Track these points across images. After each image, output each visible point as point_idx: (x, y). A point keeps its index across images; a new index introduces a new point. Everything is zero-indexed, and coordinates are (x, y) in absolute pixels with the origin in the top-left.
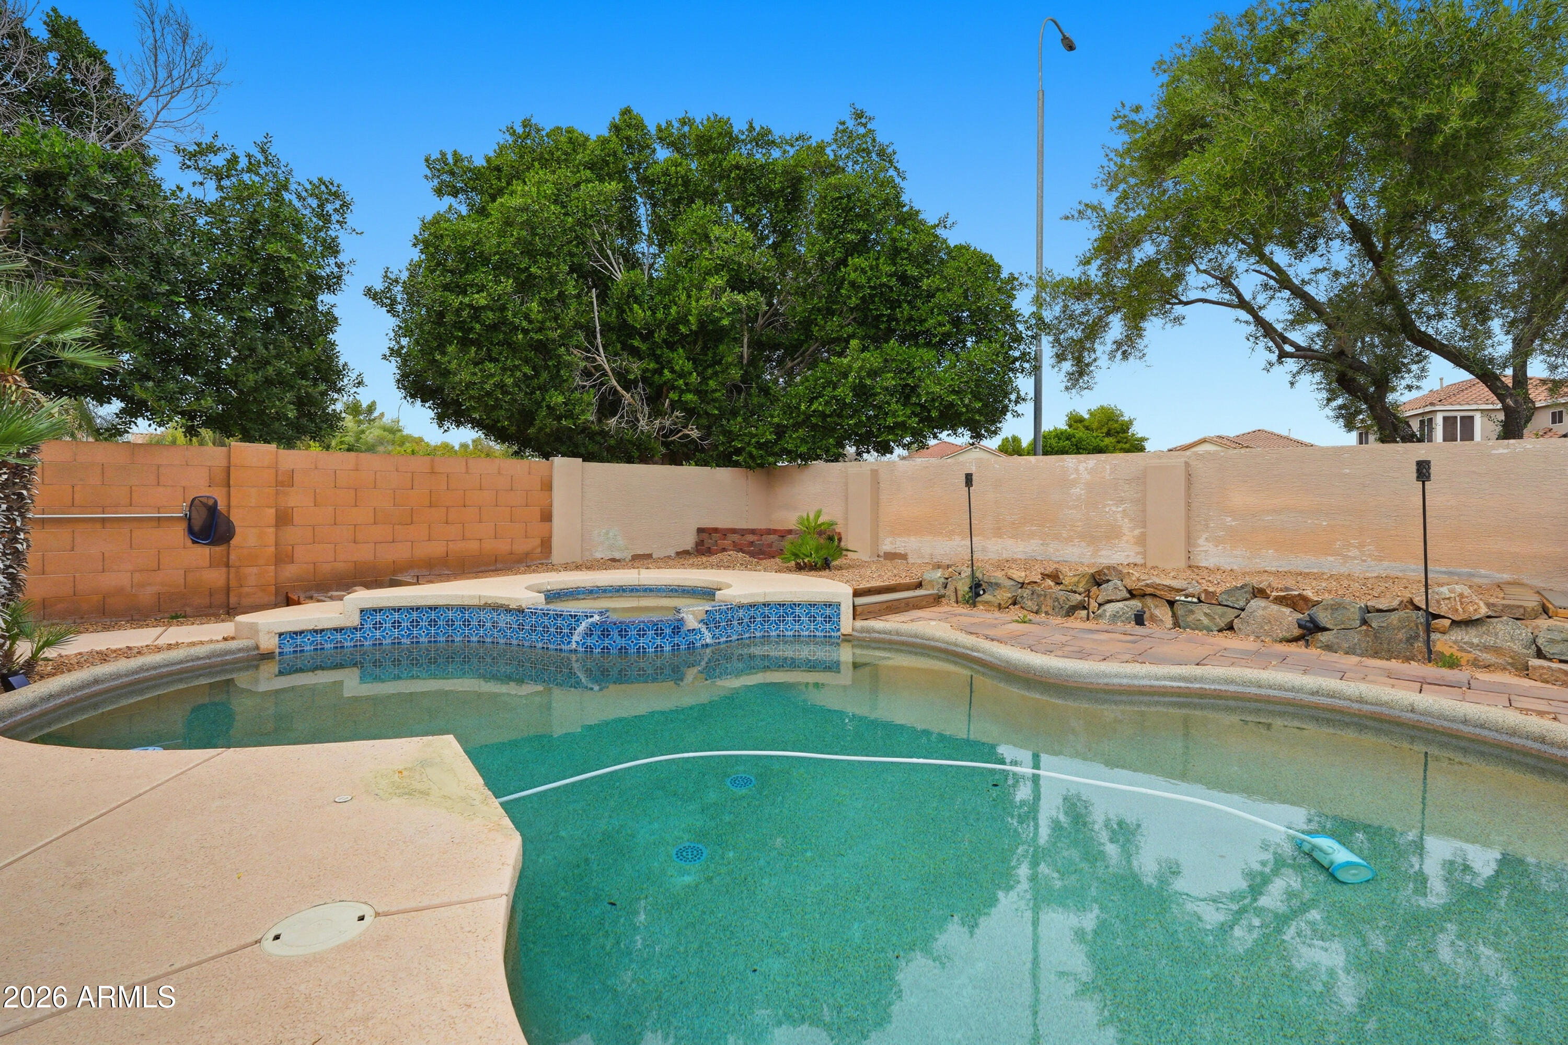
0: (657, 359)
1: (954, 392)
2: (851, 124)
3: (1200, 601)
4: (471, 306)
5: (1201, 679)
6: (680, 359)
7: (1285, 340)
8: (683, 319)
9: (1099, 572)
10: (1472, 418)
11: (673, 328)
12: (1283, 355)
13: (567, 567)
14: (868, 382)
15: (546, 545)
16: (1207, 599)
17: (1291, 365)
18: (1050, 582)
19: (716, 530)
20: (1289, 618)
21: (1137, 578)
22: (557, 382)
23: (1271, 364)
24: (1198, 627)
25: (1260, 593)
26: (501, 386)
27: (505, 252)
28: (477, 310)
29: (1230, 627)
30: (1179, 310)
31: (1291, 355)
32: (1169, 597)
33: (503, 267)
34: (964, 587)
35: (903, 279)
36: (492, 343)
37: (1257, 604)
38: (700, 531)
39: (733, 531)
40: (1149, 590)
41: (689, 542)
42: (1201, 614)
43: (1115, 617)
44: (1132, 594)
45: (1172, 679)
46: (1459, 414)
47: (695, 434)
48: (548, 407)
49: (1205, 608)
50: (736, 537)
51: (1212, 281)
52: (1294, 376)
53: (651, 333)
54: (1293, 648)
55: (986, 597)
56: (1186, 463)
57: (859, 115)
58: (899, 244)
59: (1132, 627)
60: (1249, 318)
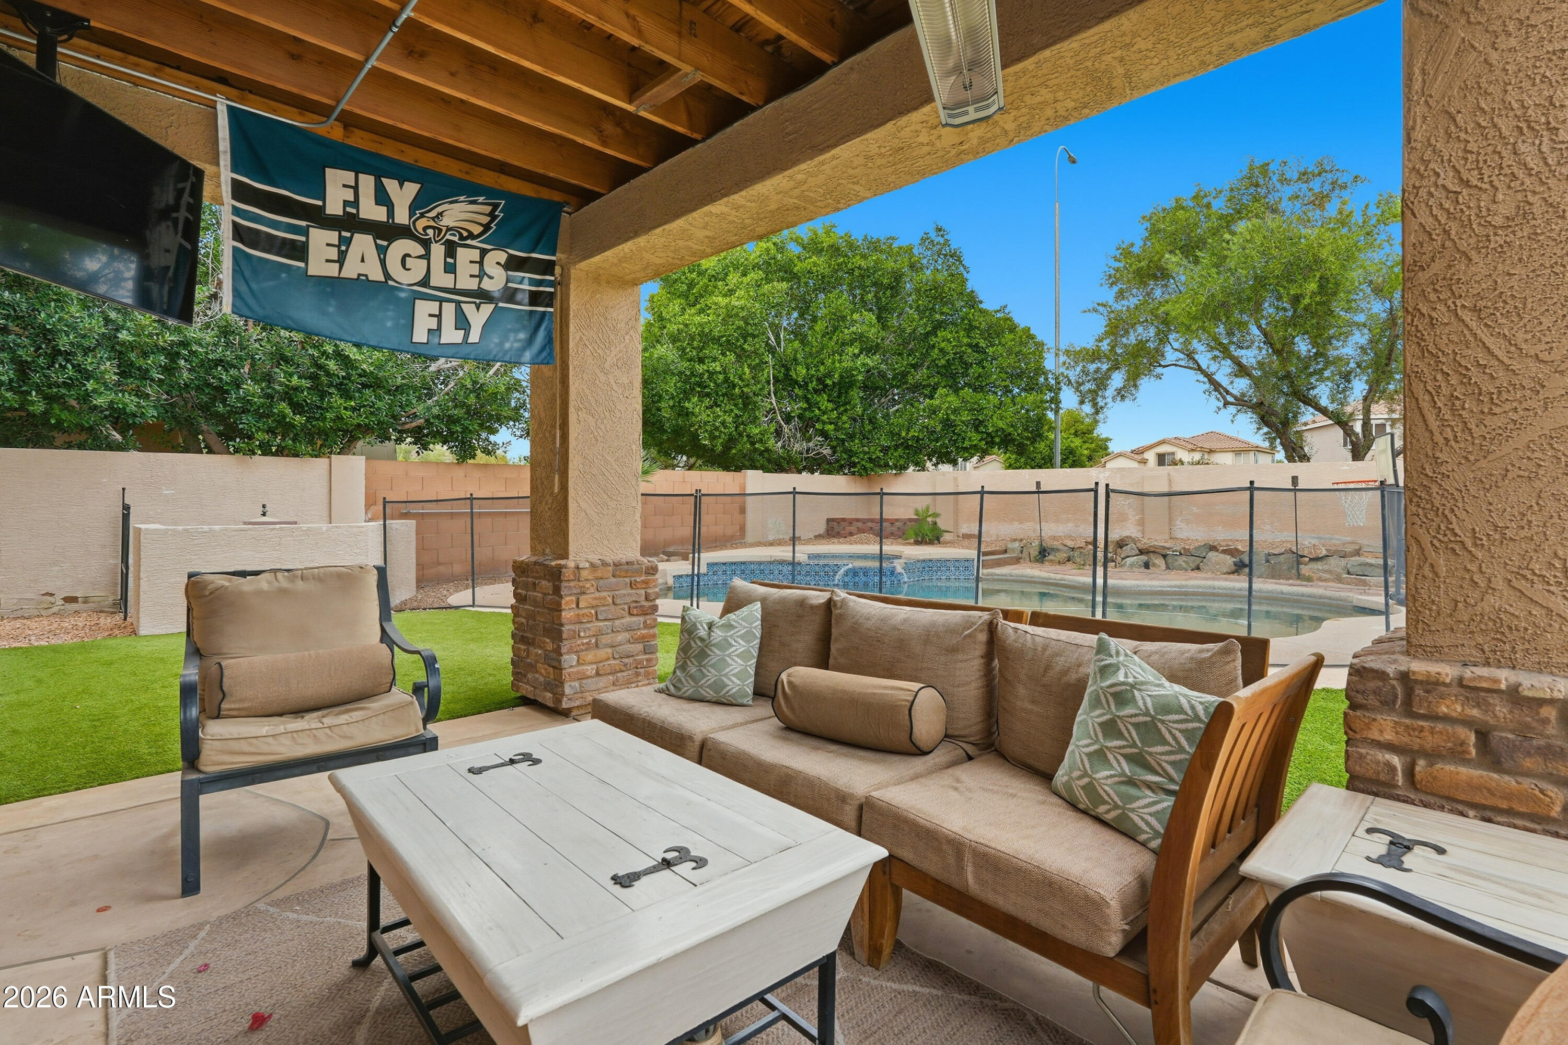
0: (807, 400)
1: (1012, 426)
2: (933, 235)
3: (1181, 554)
4: (708, 371)
5: (1187, 586)
6: (824, 401)
7: (1228, 392)
8: (829, 375)
9: (1122, 540)
11: (820, 381)
12: (1226, 404)
14: (952, 417)
15: (743, 529)
16: (1185, 553)
17: (1232, 409)
18: (1091, 547)
19: (844, 520)
20: (1229, 560)
21: (1145, 543)
22: (754, 420)
23: (1219, 409)
24: (1180, 568)
25: (1213, 548)
26: (723, 423)
27: (729, 336)
28: (711, 374)
29: (1198, 568)
30: (1159, 370)
31: (1232, 404)
32: (1164, 552)
33: (728, 346)
34: (1034, 552)
35: (976, 348)
36: (717, 394)
37: (1212, 554)
38: (829, 521)
40: (1152, 549)
41: (822, 529)
42: (1181, 561)
43: (1132, 565)
44: (1141, 552)
47: (827, 451)
48: (748, 436)
49: (1184, 558)
51: (1182, 356)
52: (1234, 416)
53: (806, 384)
54: (1232, 576)
55: (1051, 557)
56: (1169, 474)
57: (939, 230)
58: (974, 323)
59: (1142, 569)
60: (1206, 380)
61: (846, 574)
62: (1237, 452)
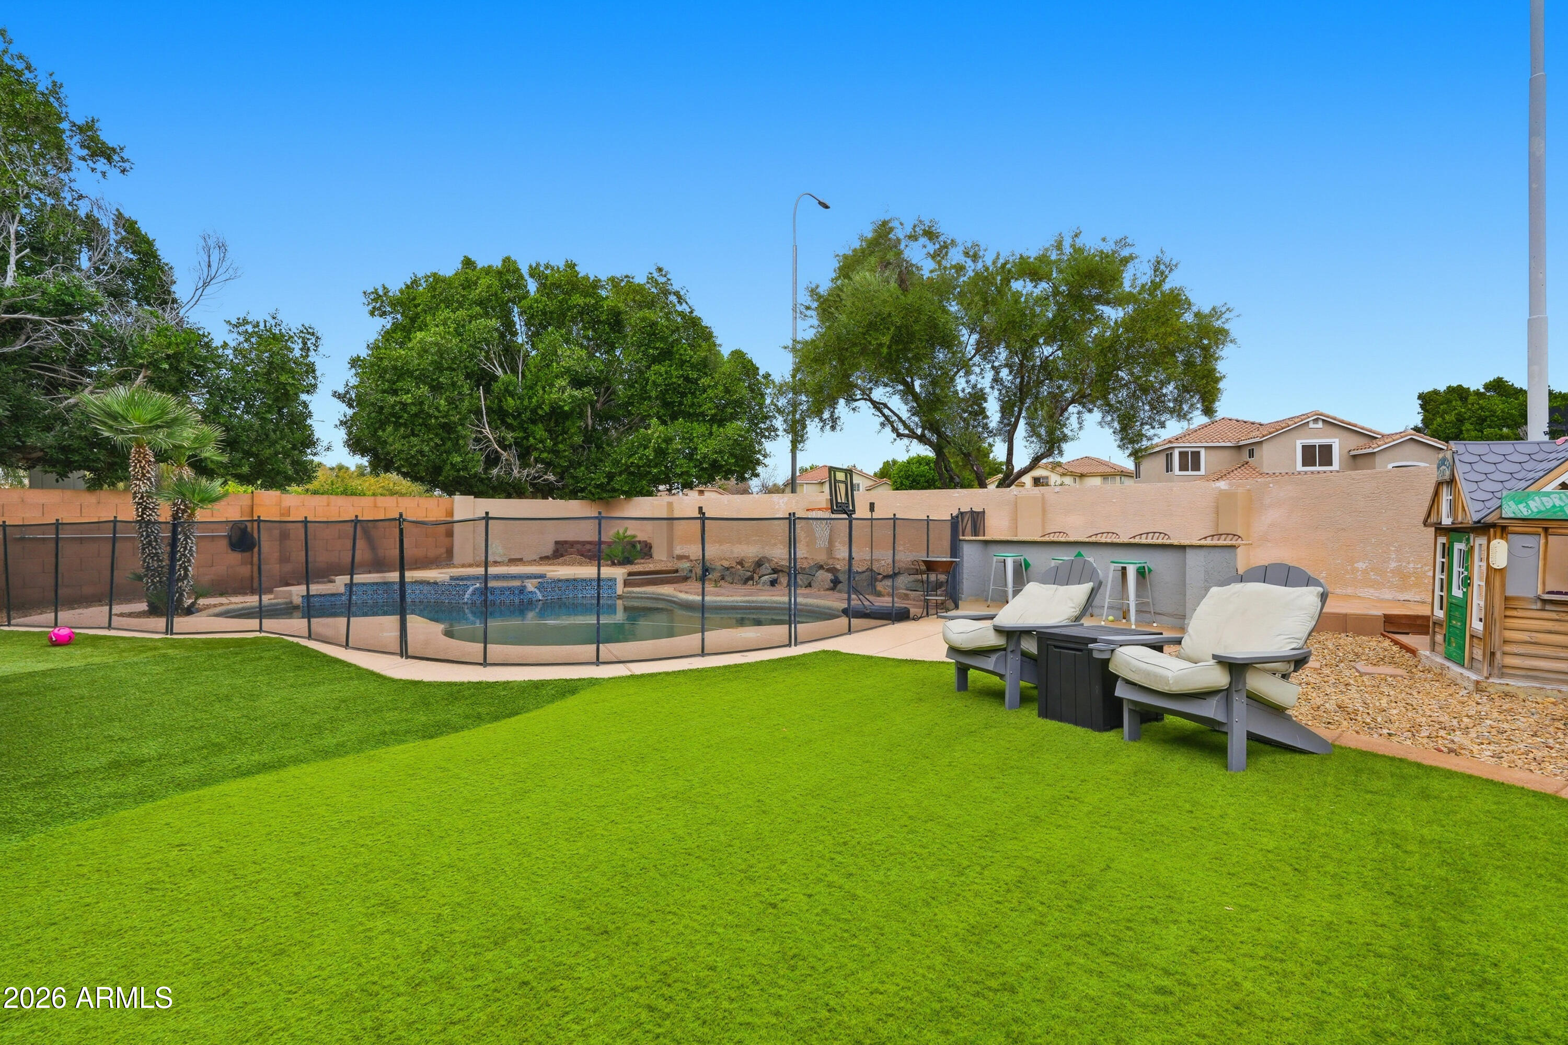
0: (525, 430)
1: (716, 452)
2: (656, 275)
4: (401, 403)
6: (540, 431)
8: (539, 406)
9: (760, 560)
10: (1199, 453)
11: (534, 411)
13: (463, 566)
14: (663, 446)
15: (450, 552)
18: (739, 567)
19: (566, 542)
20: (829, 578)
22: (457, 449)
25: (821, 567)
26: (421, 452)
27: (423, 369)
28: (404, 405)
32: (787, 571)
33: (421, 379)
34: (699, 571)
35: (687, 379)
36: (414, 425)
38: (557, 543)
39: (578, 542)
40: (780, 568)
41: (549, 550)
42: (799, 579)
43: (764, 583)
44: (774, 571)
45: (744, 602)
46: (1190, 450)
47: (551, 477)
48: (451, 463)
49: (801, 576)
50: (579, 546)
53: (520, 415)
54: (828, 592)
55: (710, 576)
57: (660, 270)
58: (684, 358)
59: (768, 587)
61: (473, 593)
62: (1105, 476)
